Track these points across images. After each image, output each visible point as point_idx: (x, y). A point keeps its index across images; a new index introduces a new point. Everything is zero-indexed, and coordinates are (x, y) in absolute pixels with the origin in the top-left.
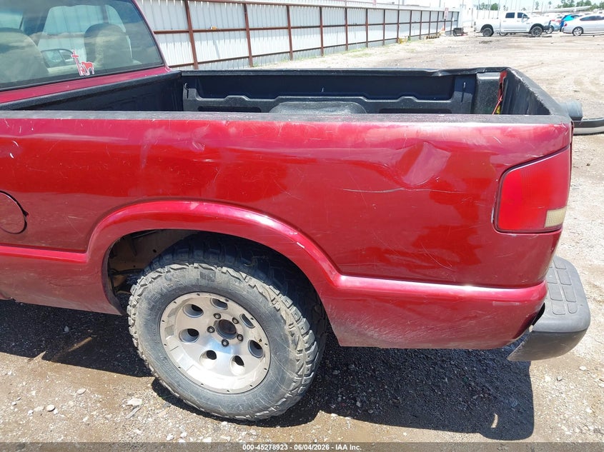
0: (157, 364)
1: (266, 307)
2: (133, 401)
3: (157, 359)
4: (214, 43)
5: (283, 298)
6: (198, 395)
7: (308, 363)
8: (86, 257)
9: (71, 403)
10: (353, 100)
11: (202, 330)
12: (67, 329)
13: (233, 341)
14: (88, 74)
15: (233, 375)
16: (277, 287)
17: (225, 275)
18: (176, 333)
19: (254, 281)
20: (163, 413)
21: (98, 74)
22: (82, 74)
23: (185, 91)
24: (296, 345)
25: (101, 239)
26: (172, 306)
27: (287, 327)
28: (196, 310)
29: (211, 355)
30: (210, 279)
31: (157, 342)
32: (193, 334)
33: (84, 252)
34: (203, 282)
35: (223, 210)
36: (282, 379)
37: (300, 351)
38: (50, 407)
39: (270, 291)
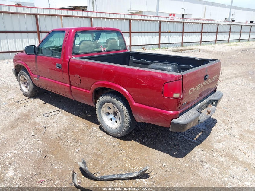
0: (100, 119)
1: (121, 108)
2: (94, 128)
3: (100, 117)
4: (168, 37)
5: (125, 107)
6: (106, 128)
7: (128, 123)
8: (90, 92)
9: (82, 125)
10: (174, 64)
11: (110, 113)
12: (86, 112)
13: (116, 117)
14: (104, 51)
15: (114, 125)
16: (124, 104)
17: (114, 99)
18: (105, 112)
19: (119, 102)
20: (99, 132)
21: (107, 51)
22: (102, 51)
23: (131, 57)
24: (126, 118)
25: (93, 88)
26: (104, 105)
27: (124, 113)
28: (110, 108)
29: (111, 120)
30: (111, 100)
31: (100, 114)
32: (109, 114)
33: (90, 90)
34: (110, 100)
35: (119, 86)
36: (122, 126)
37: (127, 120)
38: (77, 125)
39: (122, 105)
